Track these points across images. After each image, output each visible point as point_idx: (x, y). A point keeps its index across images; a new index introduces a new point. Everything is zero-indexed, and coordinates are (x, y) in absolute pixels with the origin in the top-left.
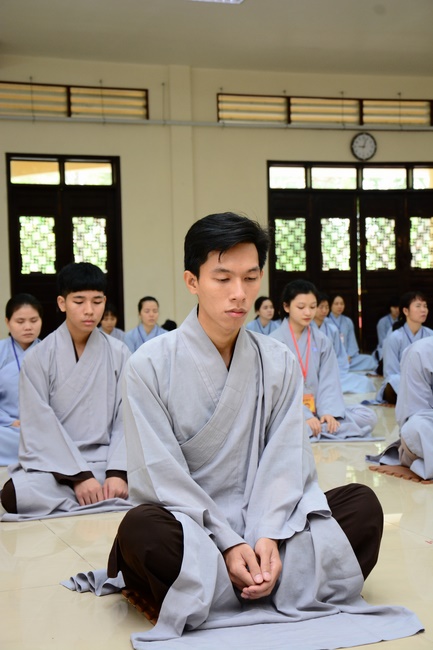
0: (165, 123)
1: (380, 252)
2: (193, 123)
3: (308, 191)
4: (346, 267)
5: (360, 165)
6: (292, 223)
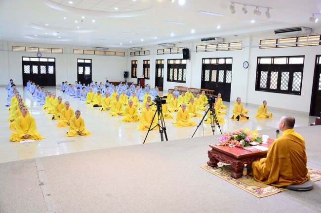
0: (3, 50)
1: (43, 71)
2: (8, 51)
3: (30, 61)
4: (37, 73)
5: (39, 58)
6: (27, 66)
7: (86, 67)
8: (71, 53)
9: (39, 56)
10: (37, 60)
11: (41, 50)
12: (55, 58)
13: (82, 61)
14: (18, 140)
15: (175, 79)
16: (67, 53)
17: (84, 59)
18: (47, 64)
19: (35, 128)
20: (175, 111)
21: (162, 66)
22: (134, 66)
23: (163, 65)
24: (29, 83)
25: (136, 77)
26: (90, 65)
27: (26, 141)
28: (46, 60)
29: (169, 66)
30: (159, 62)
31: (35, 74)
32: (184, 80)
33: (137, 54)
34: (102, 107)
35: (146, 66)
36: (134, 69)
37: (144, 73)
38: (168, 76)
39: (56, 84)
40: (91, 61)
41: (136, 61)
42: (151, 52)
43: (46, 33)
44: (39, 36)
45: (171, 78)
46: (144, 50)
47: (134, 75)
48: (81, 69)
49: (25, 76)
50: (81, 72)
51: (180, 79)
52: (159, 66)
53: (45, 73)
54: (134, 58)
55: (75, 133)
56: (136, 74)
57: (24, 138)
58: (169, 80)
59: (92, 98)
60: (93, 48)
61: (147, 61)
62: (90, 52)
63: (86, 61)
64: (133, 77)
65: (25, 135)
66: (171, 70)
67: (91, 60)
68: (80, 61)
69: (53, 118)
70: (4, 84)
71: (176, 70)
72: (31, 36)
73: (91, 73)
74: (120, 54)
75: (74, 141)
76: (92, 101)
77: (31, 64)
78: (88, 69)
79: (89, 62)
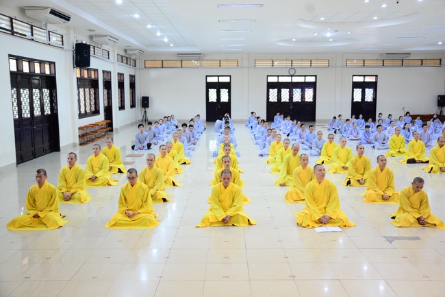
0: (242, 67)
1: (297, 97)
2: (249, 67)
3: (278, 82)
4: (288, 101)
5: (292, 76)
6: (274, 90)
7: (367, 90)
8: (342, 67)
9: (292, 74)
10: (288, 80)
11: (295, 64)
12: (316, 76)
13: (360, 79)
14: (311, 224)
16: (336, 67)
17: (364, 76)
18: (303, 86)
19: (338, 204)
24: (278, 118)
26: (374, 85)
27: (324, 229)
28: (301, 80)
31: (285, 102)
34: (430, 166)
39: (316, 118)
40: (377, 79)
43: (316, 34)
44: (299, 41)
48: (358, 92)
49: (269, 104)
50: (358, 98)
53: (300, 101)
55: (413, 220)
57: (322, 222)
59: (398, 146)
60: (381, 55)
62: (376, 62)
65: (322, 215)
68: (357, 79)
69: (349, 183)
70: (241, 118)
72: (287, 41)
73: (375, 99)
74: (432, 63)
75: (418, 238)
76: (399, 152)
77: (279, 86)
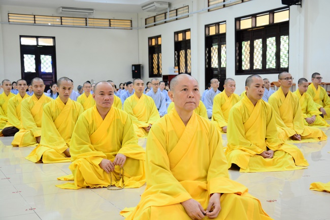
7: (42, 57)
8: (2, 23)
13: (31, 42)
15: (258, 65)
17: (37, 37)
20: (293, 138)
21: (220, 39)
22: (154, 50)
23: (224, 34)
25: (159, 75)
26: (50, 51)
29: (241, 36)
30: (213, 31)
32: (284, 65)
33: (160, 19)
35: (182, 46)
36: (155, 56)
37: (178, 64)
38: (239, 61)
40: (54, 42)
41: (157, 37)
42: (193, 9)
45: (246, 66)
46: (174, 7)
47: (156, 72)
48: (30, 60)
51: (271, 64)
52: (213, 40)
54: (154, 32)
56: (158, 69)
58: (239, 71)
60: (57, 9)
61: (184, 32)
63: (43, 42)
64: (152, 75)
66: (246, 45)
67: (54, 38)
68: (26, 42)
71: (258, 43)
73: (54, 69)
78: (46, 60)
79: (49, 43)
